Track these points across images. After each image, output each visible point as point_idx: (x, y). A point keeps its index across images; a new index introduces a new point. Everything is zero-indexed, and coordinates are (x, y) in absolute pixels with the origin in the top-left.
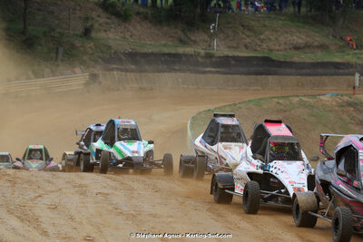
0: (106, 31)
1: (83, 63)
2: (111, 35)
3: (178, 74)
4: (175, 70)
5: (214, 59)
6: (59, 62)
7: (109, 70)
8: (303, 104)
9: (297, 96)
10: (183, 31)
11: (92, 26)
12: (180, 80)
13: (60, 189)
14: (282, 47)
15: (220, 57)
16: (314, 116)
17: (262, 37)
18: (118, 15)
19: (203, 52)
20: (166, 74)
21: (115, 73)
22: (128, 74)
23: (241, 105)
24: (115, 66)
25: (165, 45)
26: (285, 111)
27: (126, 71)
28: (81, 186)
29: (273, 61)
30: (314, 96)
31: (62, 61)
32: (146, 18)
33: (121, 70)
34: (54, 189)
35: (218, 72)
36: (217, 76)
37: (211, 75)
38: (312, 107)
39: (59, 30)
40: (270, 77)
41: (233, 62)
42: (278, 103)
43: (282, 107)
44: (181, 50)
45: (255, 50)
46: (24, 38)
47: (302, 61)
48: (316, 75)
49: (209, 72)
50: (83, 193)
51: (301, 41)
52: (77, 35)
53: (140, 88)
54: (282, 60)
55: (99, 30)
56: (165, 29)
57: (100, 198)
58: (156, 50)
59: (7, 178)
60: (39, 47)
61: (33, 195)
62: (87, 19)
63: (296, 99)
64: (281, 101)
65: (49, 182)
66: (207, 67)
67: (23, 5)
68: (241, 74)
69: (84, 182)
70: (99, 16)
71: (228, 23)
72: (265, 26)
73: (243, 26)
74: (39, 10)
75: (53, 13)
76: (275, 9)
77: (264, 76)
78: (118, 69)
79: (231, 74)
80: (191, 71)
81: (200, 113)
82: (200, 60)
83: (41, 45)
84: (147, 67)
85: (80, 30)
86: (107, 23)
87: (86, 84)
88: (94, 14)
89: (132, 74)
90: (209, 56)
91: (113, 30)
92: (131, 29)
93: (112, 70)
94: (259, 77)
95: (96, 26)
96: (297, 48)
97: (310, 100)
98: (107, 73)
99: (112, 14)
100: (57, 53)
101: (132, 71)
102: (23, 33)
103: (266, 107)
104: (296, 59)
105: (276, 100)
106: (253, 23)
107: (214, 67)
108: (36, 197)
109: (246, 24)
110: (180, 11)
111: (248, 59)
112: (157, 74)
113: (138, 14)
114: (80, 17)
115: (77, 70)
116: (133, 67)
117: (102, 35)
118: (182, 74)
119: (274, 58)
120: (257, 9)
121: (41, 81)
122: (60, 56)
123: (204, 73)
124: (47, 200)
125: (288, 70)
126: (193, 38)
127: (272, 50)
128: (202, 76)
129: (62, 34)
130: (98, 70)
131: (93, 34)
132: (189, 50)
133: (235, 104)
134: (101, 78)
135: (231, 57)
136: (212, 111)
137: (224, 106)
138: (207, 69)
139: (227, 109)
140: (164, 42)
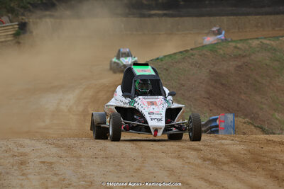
1: (11, 11)
3: (120, 18)
8: (264, 48)
9: (257, 38)
16: (278, 61)
24: (48, 13)
26: (243, 57)
27: (61, 17)
30: (277, 38)
36: (163, 19)
37: (156, 19)
38: (275, 49)
40: (225, 18)
42: (236, 47)
43: (240, 52)
48: (278, 13)
49: (155, 15)
63: (257, 42)
64: (238, 45)
66: (153, 9)
78: (50, 16)
79: (181, 16)
82: (145, 2)
93: (45, 16)
94: (212, 18)
97: (272, 42)
98: (38, 20)
103: (221, 52)
105: (234, 44)
107: (159, 9)
116: (68, 13)
123: (150, 16)
128: (147, 20)
133: (187, 51)
136: (161, 60)
137: (175, 54)
138: (153, 12)
139: (178, 57)
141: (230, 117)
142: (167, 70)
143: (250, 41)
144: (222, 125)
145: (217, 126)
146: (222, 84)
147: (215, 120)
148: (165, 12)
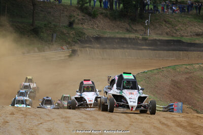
0: (82, 24)
1: (69, 43)
2: (85, 27)
3: (125, 50)
4: (124, 48)
5: (147, 41)
6: (54, 43)
7: (83, 47)
8: (201, 69)
9: (198, 64)
10: (129, 24)
11: (74, 21)
12: (127, 54)
13: (53, 119)
14: (189, 34)
15: (151, 40)
17: (177, 28)
18: (90, 14)
19: (141, 37)
20: (118, 50)
21: (87, 49)
22: (95, 50)
23: (163, 69)
24: (87, 45)
25: (118, 33)
26: (190, 73)
27: (94, 48)
28: (66, 117)
31: (56, 41)
32: (106, 16)
33: (91, 47)
34: (50, 119)
35: (149, 49)
36: (149, 51)
37: (145, 51)
39: (54, 23)
40: (181, 52)
41: (159, 43)
42: (186, 68)
43: (189, 71)
44: (127, 36)
45: (173, 36)
46: (33, 28)
47: (201, 43)
49: (145, 49)
50: (67, 122)
51: (200, 31)
52: (64, 27)
53: (102, 58)
54: (189, 42)
55: (78, 24)
56: (118, 22)
57: (78, 125)
58: (112, 36)
59: (21, 112)
60: (42, 33)
61: (37, 123)
62: (70, 17)
63: (198, 66)
64: (188, 67)
65: (47, 115)
66: (143, 46)
67: (32, 8)
68: (164, 50)
69: (68, 115)
70: (78, 15)
71: (156, 19)
72: (179, 21)
73: (165, 21)
74: (42, 11)
75: (50, 13)
76: (185, 11)
77: (178, 52)
78: (89, 47)
79: (158, 50)
80: (134, 49)
82: (139, 42)
83: (43, 32)
84: (107, 46)
85: (66, 23)
86: (83, 19)
87: (70, 56)
88: (75, 14)
89: (98, 50)
90: (145, 39)
91: (86, 23)
92: (98, 23)
93: (86, 47)
94: (174, 52)
95: (76, 21)
96: (198, 35)
99: (86, 13)
100: (52, 37)
101: (97, 48)
102: (32, 25)
103: (178, 70)
104: (197, 42)
105: (185, 66)
106: (171, 19)
107: (147, 46)
108: (39, 124)
109: (167, 20)
110: (127, 12)
111: (168, 42)
112: (113, 50)
113: (102, 13)
114: (66, 16)
115: (65, 47)
116: (98, 45)
117: (80, 26)
118: (128, 50)
119: (183, 41)
120: (174, 11)
121: (43, 54)
122: (54, 39)
123: (141, 49)
124: (45, 126)
125: (192, 48)
126: (135, 29)
127: (182, 36)
128: (140, 51)
129: (55, 26)
130: (77, 47)
131: (74, 26)
132: (132, 36)
133: (160, 69)
134: (79, 52)
135: (158, 40)
136: (146, 73)
137: (154, 70)
139: (155, 71)
140: (117, 31)
141: (180, 104)
142: (149, 78)
143: (194, 65)
144: (175, 108)
145: (173, 109)
146: (178, 87)
147: (172, 105)
148: (150, 47)
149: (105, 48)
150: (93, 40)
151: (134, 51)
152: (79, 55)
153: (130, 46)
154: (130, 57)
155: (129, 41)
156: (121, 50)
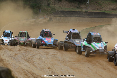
0: (54, 4)
1: (48, 14)
2: (56, 6)
3: (77, 18)
4: (76, 16)
5: (88, 13)
6: (40, 14)
7: (55, 16)
10: (78, 4)
11: (50, 3)
12: (77, 20)
13: (40, 53)
14: (109, 9)
15: (90, 12)
17: (102, 6)
19: (84, 11)
21: (57, 17)
22: (61, 18)
23: (96, 27)
24: (57, 15)
25: (72, 9)
27: (61, 17)
28: (47, 52)
29: (106, 13)
33: (59, 17)
35: (89, 17)
37: (86, 18)
40: (105, 19)
41: (93, 14)
44: (77, 10)
45: (100, 10)
47: (115, 13)
50: (47, 54)
51: (115, 7)
52: (45, 6)
53: (65, 22)
54: (109, 13)
55: (52, 4)
56: (73, 4)
57: (53, 56)
58: (70, 10)
59: (24, 50)
61: (32, 55)
62: (48, 1)
65: (37, 51)
68: (96, 17)
71: (92, 2)
72: (103, 3)
73: (97, 3)
77: (103, 18)
78: (58, 16)
79: (93, 17)
81: (83, 30)
82: (83, 13)
83: (34, 9)
84: (67, 16)
85: (46, 4)
86: (55, 2)
87: (48, 21)
89: (62, 18)
90: (86, 12)
91: (56, 4)
92: (62, 4)
93: (56, 16)
95: (51, 3)
96: (113, 9)
98: (55, 17)
100: (39, 11)
104: (113, 13)
106: (100, 2)
108: (33, 56)
109: (98, 2)
111: (98, 13)
112: (70, 18)
115: (46, 16)
116: (63, 15)
117: (53, 6)
118: (78, 18)
121: (34, 20)
124: (36, 56)
125: (110, 16)
126: (81, 7)
127: (105, 10)
128: (84, 18)
129: (41, 5)
130: (52, 16)
131: (51, 5)
132: (80, 10)
133: (94, 27)
135: (93, 12)
136: (87, 29)
137: (91, 28)
138: (86, 16)
140: (72, 8)
149: (66, 17)
150: (60, 13)
151: (81, 18)
152: (53, 20)
153: (79, 16)
154: (79, 21)
155: (78, 13)
156: (74, 18)
